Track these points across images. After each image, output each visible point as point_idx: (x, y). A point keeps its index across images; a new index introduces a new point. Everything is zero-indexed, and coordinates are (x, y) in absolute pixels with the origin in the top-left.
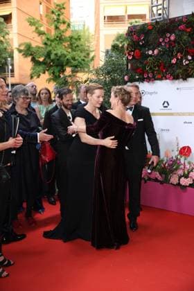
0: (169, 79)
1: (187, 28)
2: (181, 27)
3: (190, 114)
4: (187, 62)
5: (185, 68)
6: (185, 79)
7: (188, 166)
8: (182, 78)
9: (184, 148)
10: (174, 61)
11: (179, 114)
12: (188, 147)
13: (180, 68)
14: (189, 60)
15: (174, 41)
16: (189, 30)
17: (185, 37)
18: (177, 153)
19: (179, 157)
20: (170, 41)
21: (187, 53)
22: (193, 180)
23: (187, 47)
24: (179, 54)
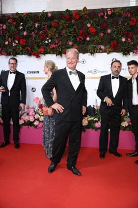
0: (4, 55)
2: (10, 21)
4: (15, 45)
5: (14, 48)
6: (14, 55)
10: (6, 43)
13: (11, 48)
14: (16, 43)
15: (6, 29)
16: (15, 23)
17: (13, 28)
20: (3, 29)
21: (15, 39)
22: (24, 121)
23: (15, 35)
24: (9, 39)
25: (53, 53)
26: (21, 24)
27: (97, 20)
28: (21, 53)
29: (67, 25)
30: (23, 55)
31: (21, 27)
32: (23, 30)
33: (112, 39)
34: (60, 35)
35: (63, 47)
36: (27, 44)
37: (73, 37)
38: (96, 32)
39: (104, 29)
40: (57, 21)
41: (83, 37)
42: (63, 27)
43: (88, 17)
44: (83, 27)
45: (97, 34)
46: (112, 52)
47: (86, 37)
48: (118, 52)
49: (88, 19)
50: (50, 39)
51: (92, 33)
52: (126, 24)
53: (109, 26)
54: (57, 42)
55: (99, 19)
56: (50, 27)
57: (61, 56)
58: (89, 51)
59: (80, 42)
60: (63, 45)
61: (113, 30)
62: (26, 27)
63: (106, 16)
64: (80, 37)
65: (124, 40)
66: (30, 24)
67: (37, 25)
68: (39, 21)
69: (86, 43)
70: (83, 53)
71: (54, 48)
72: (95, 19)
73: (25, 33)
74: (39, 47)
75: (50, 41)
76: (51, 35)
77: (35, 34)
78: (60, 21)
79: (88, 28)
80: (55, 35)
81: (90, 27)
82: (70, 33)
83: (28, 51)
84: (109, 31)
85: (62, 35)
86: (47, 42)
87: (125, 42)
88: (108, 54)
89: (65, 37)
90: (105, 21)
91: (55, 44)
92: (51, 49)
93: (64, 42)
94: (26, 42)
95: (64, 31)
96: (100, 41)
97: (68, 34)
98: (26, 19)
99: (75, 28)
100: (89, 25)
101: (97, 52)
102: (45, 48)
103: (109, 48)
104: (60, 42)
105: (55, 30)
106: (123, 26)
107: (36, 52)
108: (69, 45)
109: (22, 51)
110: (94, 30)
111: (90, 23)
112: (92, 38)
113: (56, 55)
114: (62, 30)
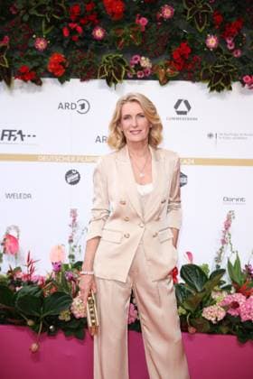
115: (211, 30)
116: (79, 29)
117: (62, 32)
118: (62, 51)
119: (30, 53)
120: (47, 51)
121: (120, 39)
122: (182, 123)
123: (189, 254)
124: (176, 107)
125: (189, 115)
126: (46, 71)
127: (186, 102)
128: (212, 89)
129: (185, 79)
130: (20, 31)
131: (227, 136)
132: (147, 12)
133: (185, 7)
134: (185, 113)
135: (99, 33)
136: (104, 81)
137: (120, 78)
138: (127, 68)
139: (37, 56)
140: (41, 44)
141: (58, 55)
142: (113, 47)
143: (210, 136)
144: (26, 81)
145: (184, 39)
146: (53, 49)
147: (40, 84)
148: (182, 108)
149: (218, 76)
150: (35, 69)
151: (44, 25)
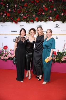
1: (3, 3)
2: (1, 3)
3: (6, 34)
4: (4, 16)
5: (3, 18)
6: (4, 22)
7: (7, 53)
8: (3, 21)
9: (5, 46)
11: (3, 34)
12: (7, 46)
13: (2, 18)
14: (5, 15)
16: (4, 4)
17: (3, 7)
18: (3, 48)
19: (3, 50)
21: (4, 13)
22: (9, 57)
23: (4, 11)
24: (1, 13)
25: (25, 21)
26: (8, 5)
27: (48, 3)
28: (7, 21)
29: (32, 6)
30: (9, 22)
31: (7, 7)
32: (9, 8)
33: (56, 14)
34: (28, 11)
35: (30, 18)
36: (10, 16)
37: (35, 13)
38: (48, 10)
39: (52, 8)
40: (27, 4)
41: (41, 12)
42: (30, 7)
43: (43, 2)
44: (41, 7)
45: (48, 11)
46: (56, 21)
47: (42, 13)
48: (59, 21)
49: (43, 3)
50: (23, 13)
51: (46, 10)
52: (64, 6)
53: (55, 7)
54: (27, 15)
55: (49, 3)
56: (23, 7)
57: (29, 22)
58: (44, 20)
59: (39, 15)
60: (30, 17)
61: (57, 9)
62: (10, 7)
63: (53, 1)
64: (39, 12)
65: (62, 14)
66: (12, 5)
67: (16, 5)
68: (17, 4)
69: (42, 16)
70: (41, 21)
71: (25, 18)
72: (47, 3)
73: (9, 10)
74: (17, 18)
75: (23, 14)
76: (24, 11)
77: (15, 10)
78: (28, 4)
79: (44, 8)
80: (25, 11)
81: (45, 7)
82: (34, 10)
83: (11, 19)
84: (55, 9)
85: (29, 12)
86: (21, 15)
87: (63, 15)
88: (54, 22)
89: (31, 12)
90: (53, 4)
91: (26, 16)
92: (24, 19)
93: (30, 15)
94: (10, 15)
95: (30, 9)
96: (50, 15)
97: (33, 11)
98: (10, 2)
99: (36, 8)
100: (44, 6)
101: (48, 21)
102: (20, 18)
103: (55, 18)
104: (28, 15)
105: (26, 8)
106: (62, 7)
107: (15, 21)
108: (33, 17)
109: (8, 19)
110: (47, 9)
111: (45, 5)
112: (46, 13)
113: (26, 22)
114: (29, 8)
115: (62, 12)
116: (40, 13)
117: (37, 14)
118: (37, 17)
119: (32, 17)
120: (35, 17)
121: (47, 14)
122: (57, 28)
123: (58, 50)
124: (56, 25)
125: (58, 27)
126: (35, 20)
127: (58, 25)
128: (62, 22)
129: (58, 21)
130: (31, 14)
131: (65, 30)
132: (51, 9)
133: (58, 8)
134: (58, 26)
135: (43, 14)
136: (44, 22)
137: (47, 21)
138: (48, 19)
139: (33, 18)
140: (34, 16)
141: (37, 18)
142: (46, 16)
143: (62, 30)
144: (31, 22)
145: (58, 14)
146: (36, 16)
147: (34, 22)
148: (57, 26)
149: (63, 20)
150: (33, 20)
151: (34, 13)
